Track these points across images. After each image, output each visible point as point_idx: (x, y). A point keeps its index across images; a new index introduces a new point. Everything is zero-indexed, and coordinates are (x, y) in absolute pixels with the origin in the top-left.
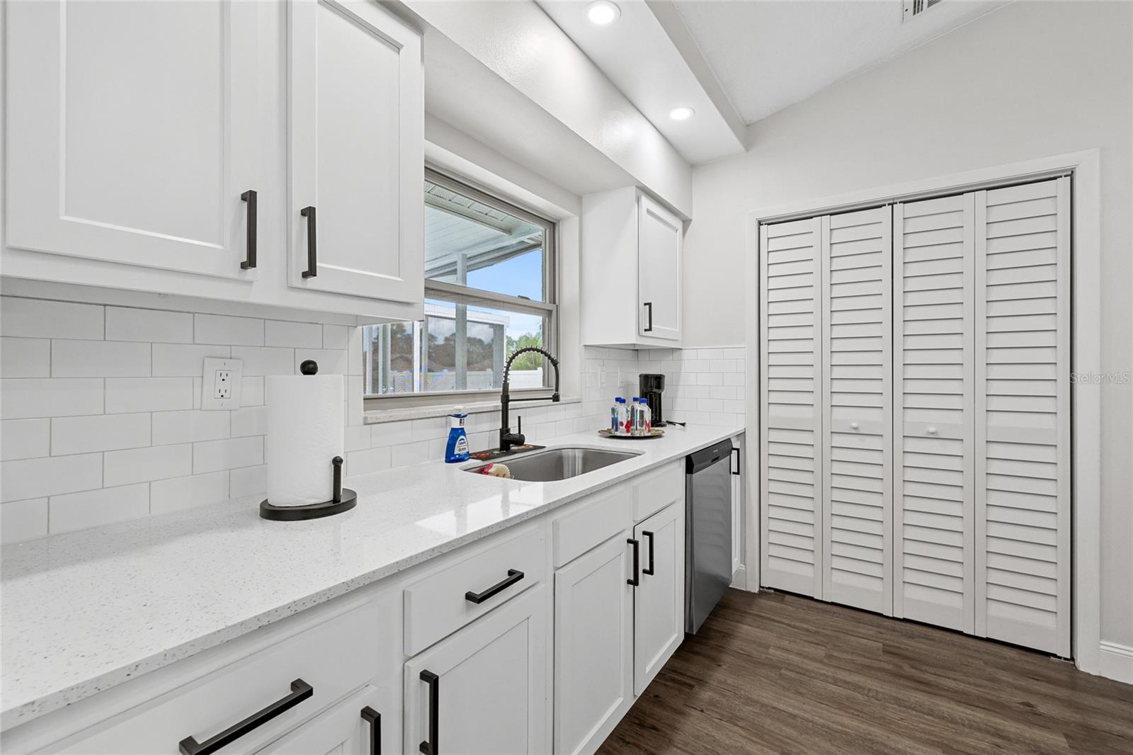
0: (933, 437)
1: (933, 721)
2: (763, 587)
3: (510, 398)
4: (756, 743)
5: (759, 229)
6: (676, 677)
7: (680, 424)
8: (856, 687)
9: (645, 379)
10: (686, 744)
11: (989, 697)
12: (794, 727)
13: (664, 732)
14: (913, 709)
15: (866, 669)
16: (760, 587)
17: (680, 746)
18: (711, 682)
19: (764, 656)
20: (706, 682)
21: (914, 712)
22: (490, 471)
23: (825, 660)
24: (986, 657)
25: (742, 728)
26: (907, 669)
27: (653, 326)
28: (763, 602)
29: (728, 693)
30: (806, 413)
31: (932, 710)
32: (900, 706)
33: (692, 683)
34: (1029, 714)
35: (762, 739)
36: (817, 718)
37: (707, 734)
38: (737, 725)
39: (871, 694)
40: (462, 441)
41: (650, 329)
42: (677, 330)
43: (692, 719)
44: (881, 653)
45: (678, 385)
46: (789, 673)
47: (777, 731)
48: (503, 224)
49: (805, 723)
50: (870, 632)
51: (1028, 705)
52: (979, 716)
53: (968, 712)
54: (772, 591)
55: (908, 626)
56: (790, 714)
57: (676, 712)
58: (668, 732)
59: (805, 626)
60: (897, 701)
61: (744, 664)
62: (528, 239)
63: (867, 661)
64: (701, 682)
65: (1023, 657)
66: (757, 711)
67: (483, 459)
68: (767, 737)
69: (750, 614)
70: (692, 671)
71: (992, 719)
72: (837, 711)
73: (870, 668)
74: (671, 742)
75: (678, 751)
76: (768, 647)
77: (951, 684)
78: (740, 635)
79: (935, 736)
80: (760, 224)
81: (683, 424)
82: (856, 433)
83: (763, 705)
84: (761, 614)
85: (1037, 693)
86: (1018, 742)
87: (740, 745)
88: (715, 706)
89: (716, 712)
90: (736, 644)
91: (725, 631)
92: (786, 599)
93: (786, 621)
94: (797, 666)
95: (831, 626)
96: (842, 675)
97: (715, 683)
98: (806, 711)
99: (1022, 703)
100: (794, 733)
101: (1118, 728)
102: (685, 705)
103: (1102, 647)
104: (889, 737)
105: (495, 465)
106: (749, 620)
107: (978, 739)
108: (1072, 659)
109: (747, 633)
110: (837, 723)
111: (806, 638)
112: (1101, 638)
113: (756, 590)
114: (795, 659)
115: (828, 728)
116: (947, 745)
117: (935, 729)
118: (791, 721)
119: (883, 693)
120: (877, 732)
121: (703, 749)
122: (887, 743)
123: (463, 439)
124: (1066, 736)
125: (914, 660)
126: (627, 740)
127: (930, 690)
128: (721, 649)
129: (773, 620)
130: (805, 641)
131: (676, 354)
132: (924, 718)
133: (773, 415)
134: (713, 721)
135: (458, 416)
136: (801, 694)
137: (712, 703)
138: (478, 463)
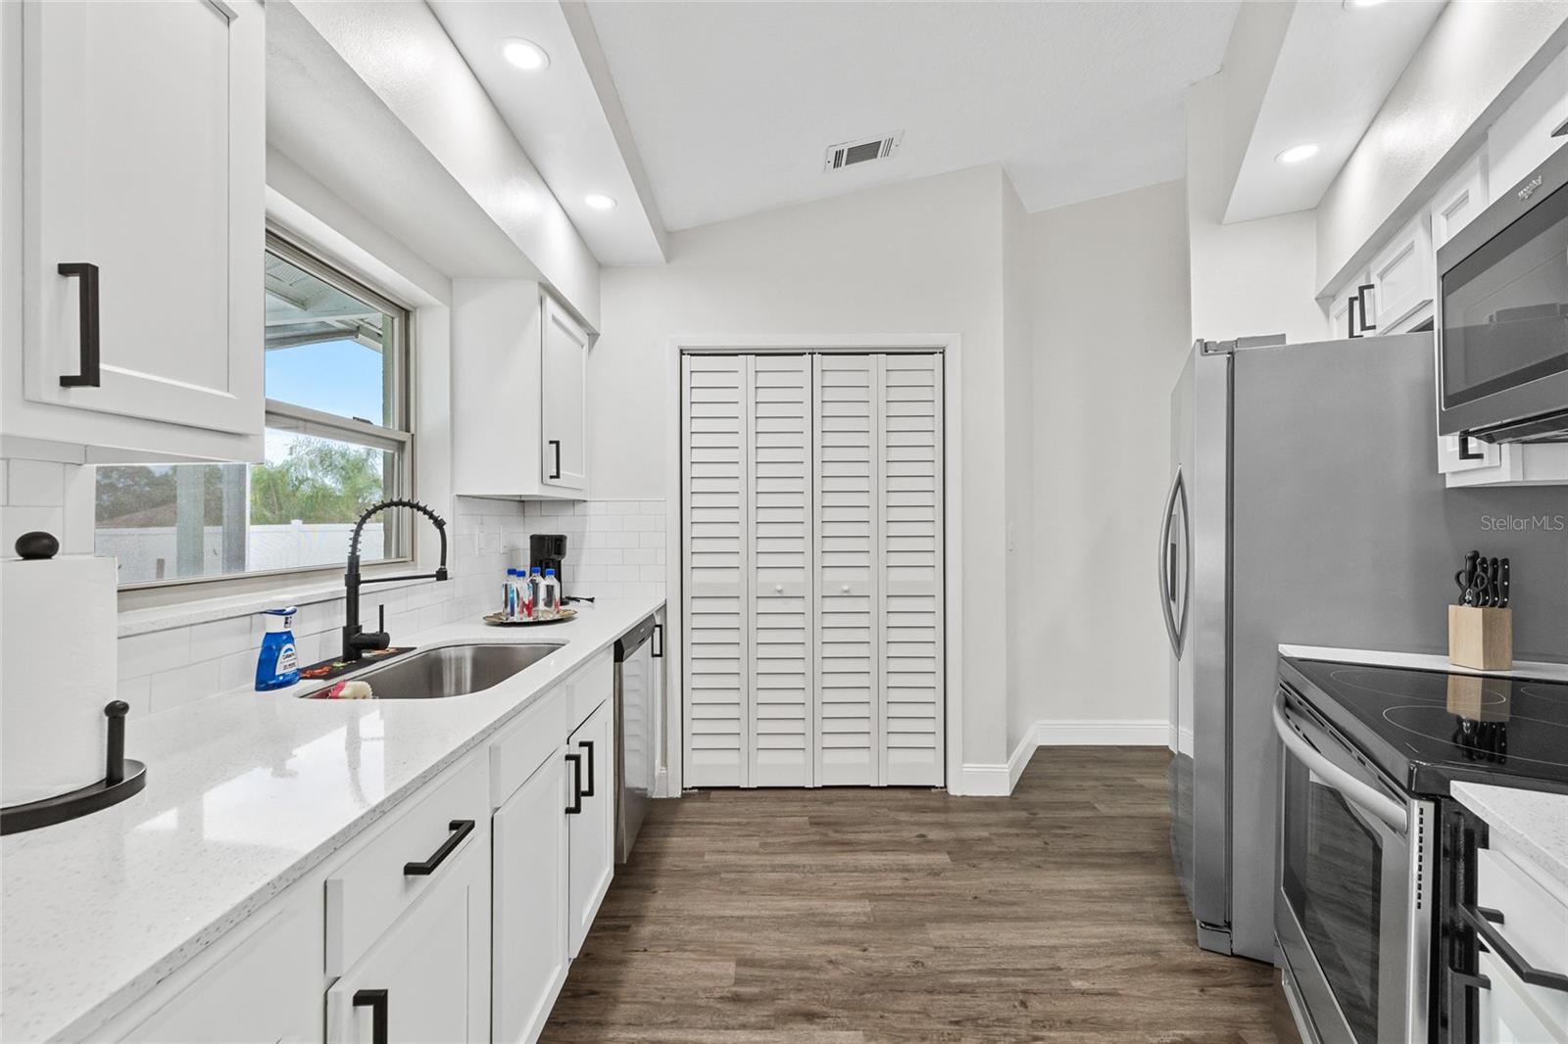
0: (847, 596)
1: (858, 877)
2: (686, 789)
3: (362, 579)
4: (710, 960)
5: (681, 358)
6: (607, 923)
7: (587, 600)
8: (793, 868)
9: (538, 542)
10: (634, 995)
11: (896, 839)
12: (743, 930)
13: (605, 992)
14: (842, 871)
15: (797, 848)
16: (683, 789)
17: (628, 999)
18: (649, 914)
19: (700, 865)
20: (644, 917)
21: (844, 874)
22: (341, 694)
23: (761, 850)
24: (889, 804)
25: (691, 951)
26: (834, 836)
27: (561, 472)
28: (688, 805)
29: (670, 920)
30: (732, 577)
31: (856, 867)
32: (831, 872)
33: (627, 923)
34: (924, 844)
35: (716, 954)
36: (763, 912)
37: (656, 974)
38: (686, 951)
39: (806, 870)
40: (289, 653)
41: (558, 476)
42: (583, 476)
43: (635, 964)
44: (808, 827)
45: (581, 549)
46: (728, 876)
47: (727, 940)
48: (293, 291)
49: (753, 921)
50: (795, 809)
51: (923, 836)
52: (890, 858)
53: (883, 857)
54: (696, 791)
55: (827, 793)
56: (738, 917)
57: (617, 964)
58: (610, 990)
59: (735, 820)
60: (829, 868)
61: (680, 882)
62: (338, 321)
63: (797, 839)
64: (638, 919)
65: (914, 796)
66: (705, 927)
67: (327, 677)
68: (718, 950)
69: (679, 823)
70: (624, 910)
71: (901, 857)
72: (781, 898)
73: (801, 844)
74: (616, 1001)
75: (628, 1006)
76: (702, 855)
77: (865, 837)
78: (669, 850)
79: (862, 889)
80: (682, 353)
81: (592, 600)
82: (781, 596)
83: (710, 918)
84: (689, 820)
85: (925, 824)
86: (919, 870)
87: (693, 970)
88: (658, 939)
89: (662, 946)
90: (668, 862)
91: (654, 851)
92: (711, 796)
93: (717, 821)
94: (735, 865)
95: (760, 812)
96: (779, 860)
97: (654, 914)
98: (751, 909)
99: (918, 836)
100: (745, 935)
101: (976, 834)
102: (624, 951)
103: (965, 770)
104: (826, 905)
105: (349, 683)
106: (677, 830)
107: (892, 879)
108: (945, 786)
109: (679, 846)
110: (782, 910)
111: (739, 833)
112: (964, 761)
113: (678, 794)
114: (731, 858)
115: (774, 917)
116: (871, 894)
117: (861, 883)
118: (739, 924)
119: (817, 865)
120: (817, 904)
121: (655, 991)
122: (825, 911)
123: (290, 649)
124: (949, 853)
125: (835, 824)
126: (561, 1021)
127: (851, 848)
128: (653, 873)
129: (703, 823)
130: (739, 836)
131: (578, 508)
132: (852, 877)
133: (696, 580)
134: (660, 957)
135: (280, 613)
136: (744, 893)
137: (655, 937)
138: (318, 684)
